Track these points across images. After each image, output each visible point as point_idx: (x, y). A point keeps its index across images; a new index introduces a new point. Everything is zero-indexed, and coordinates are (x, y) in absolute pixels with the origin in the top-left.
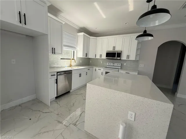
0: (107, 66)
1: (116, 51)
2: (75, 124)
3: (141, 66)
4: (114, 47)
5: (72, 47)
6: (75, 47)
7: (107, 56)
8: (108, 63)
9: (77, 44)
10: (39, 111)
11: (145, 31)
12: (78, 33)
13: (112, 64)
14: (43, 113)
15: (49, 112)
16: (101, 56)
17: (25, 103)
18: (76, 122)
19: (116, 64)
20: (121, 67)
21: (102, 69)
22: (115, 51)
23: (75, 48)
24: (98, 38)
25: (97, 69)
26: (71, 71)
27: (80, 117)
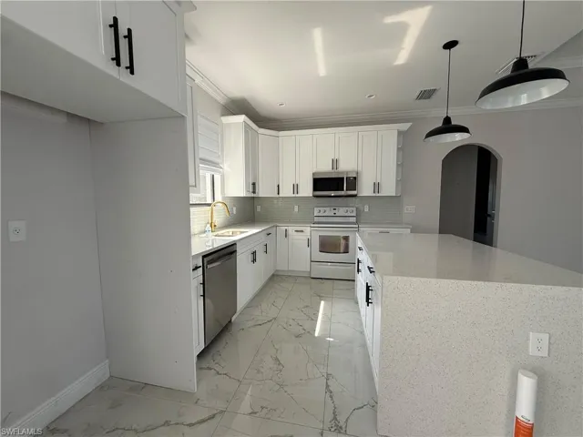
0: (316, 219)
1: (342, 173)
2: (336, 425)
3: (408, 209)
4: (335, 163)
5: (210, 161)
6: (218, 164)
7: (315, 189)
8: (316, 210)
9: (222, 151)
10: (167, 423)
11: (447, 120)
12: (223, 115)
13: (329, 212)
14: (191, 425)
15: (213, 417)
16: (296, 188)
17: (68, 411)
18: (335, 418)
19: (341, 211)
20: (357, 216)
21: (307, 229)
22: (339, 173)
23: (215, 164)
24: (282, 133)
25: (291, 229)
26: (234, 244)
27: (331, 397)
